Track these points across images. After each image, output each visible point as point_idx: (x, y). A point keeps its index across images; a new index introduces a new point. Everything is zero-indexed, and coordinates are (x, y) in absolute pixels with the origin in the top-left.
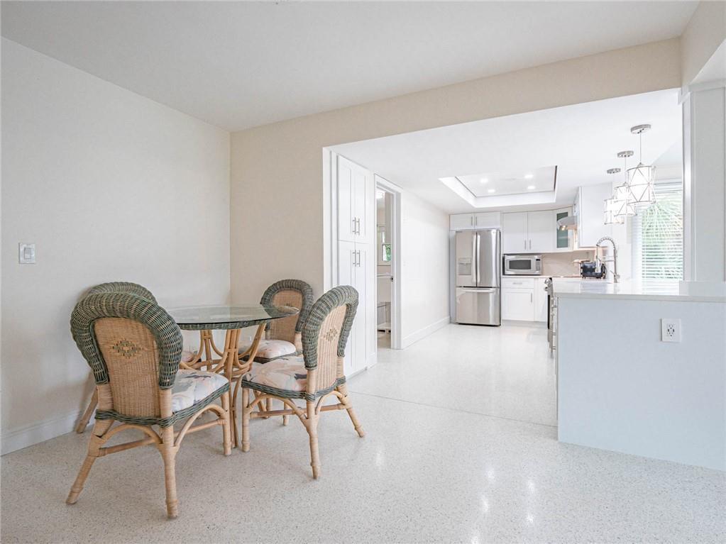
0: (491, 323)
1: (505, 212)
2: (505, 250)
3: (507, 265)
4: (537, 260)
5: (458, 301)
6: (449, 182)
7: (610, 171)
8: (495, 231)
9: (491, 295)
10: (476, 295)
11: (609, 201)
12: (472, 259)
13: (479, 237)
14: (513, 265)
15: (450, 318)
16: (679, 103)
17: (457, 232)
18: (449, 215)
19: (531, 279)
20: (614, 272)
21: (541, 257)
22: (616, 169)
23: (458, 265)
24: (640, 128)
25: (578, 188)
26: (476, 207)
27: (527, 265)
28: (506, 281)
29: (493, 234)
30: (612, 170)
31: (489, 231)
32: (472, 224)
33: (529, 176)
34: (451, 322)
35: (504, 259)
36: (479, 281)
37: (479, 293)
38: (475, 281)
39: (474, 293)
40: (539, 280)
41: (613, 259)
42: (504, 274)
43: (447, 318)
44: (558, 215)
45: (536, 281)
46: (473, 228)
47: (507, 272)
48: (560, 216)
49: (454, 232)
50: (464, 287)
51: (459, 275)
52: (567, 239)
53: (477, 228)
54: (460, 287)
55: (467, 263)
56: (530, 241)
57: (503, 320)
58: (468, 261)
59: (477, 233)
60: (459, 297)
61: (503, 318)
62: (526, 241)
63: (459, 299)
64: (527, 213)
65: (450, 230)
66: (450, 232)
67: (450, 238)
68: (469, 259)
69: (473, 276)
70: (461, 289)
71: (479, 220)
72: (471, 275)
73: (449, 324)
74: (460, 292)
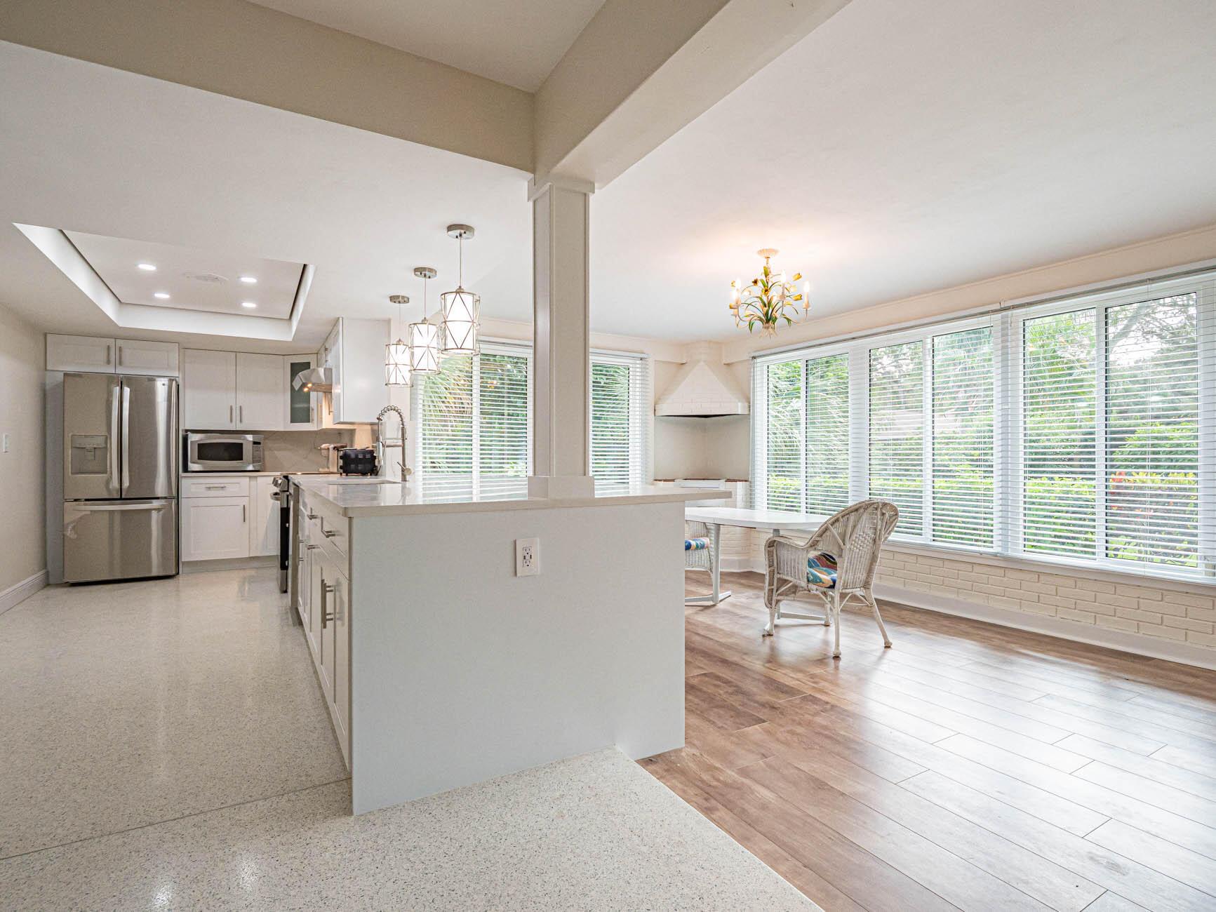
0: (155, 573)
1: (188, 346)
2: (187, 424)
3: (192, 452)
4: (255, 443)
5: (69, 533)
6: (42, 238)
7: (394, 299)
8: (165, 381)
9: (154, 514)
10: (117, 518)
11: (393, 348)
12: (108, 438)
13: (127, 390)
14: (206, 452)
15: (47, 574)
16: (528, 200)
17: (66, 375)
18: (45, 335)
19: (243, 480)
20: (401, 463)
21: (263, 438)
22: (403, 297)
23: (69, 452)
24: (460, 229)
25: (339, 318)
26: (121, 324)
27: (235, 452)
28: (192, 486)
29: (161, 388)
30: (398, 297)
31: (152, 379)
33: (249, 280)
34: (47, 584)
35: (185, 439)
36: (126, 484)
37: (123, 512)
38: (116, 484)
39: (112, 512)
40: (259, 479)
41: (400, 443)
42: (186, 470)
43: (36, 577)
44: (292, 365)
45: (253, 483)
46: (110, 370)
47: (193, 466)
48: (296, 368)
49: (62, 374)
50: (86, 500)
51: (72, 473)
52: (308, 409)
53: (121, 371)
54: (76, 500)
55: (95, 446)
56: (241, 407)
57: (183, 563)
58: (99, 442)
59: (121, 382)
60: (72, 522)
61: (184, 558)
62: (231, 407)
63: (70, 527)
64: (234, 354)
65: (46, 370)
66: (48, 373)
67: (47, 388)
68: (102, 437)
69: (111, 473)
70: (78, 505)
71: (127, 354)
72: (106, 472)
73: (45, 587)
74: (74, 512)
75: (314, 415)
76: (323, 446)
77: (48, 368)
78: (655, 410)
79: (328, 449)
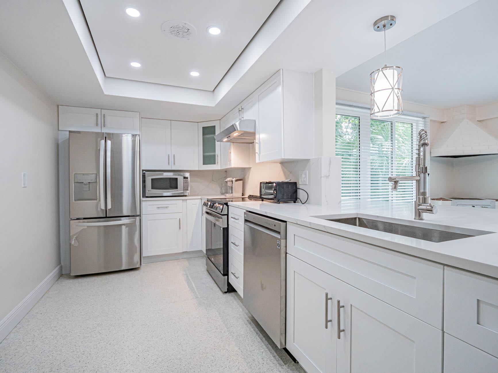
2: (145, 166)
3: (149, 185)
4: (185, 178)
8: (130, 137)
12: (97, 175)
13: (109, 143)
14: (156, 184)
15: (61, 269)
17: (70, 132)
18: (58, 106)
19: (178, 201)
21: (189, 175)
23: (73, 185)
25: (279, 70)
27: (173, 184)
28: (148, 206)
32: (97, 125)
35: (144, 176)
36: (109, 207)
38: (103, 207)
39: (99, 227)
40: (188, 201)
42: (144, 196)
43: (55, 271)
44: (204, 128)
45: (185, 203)
46: (98, 130)
47: (148, 193)
49: (68, 133)
50: (84, 219)
51: (75, 200)
52: (215, 156)
53: (105, 131)
54: (78, 219)
55: (90, 181)
56: (174, 155)
57: (143, 257)
58: (91, 178)
59: (106, 138)
60: (75, 235)
61: (144, 254)
62: (169, 155)
63: (74, 238)
64: (170, 121)
65: (58, 130)
66: (60, 132)
67: (60, 142)
68: (94, 175)
69: (100, 200)
70: (80, 222)
71: (108, 119)
72: (96, 200)
73: (59, 278)
74: (77, 227)
75: (218, 159)
76: (228, 179)
77: (60, 129)
78: (430, 153)
79: (232, 181)
